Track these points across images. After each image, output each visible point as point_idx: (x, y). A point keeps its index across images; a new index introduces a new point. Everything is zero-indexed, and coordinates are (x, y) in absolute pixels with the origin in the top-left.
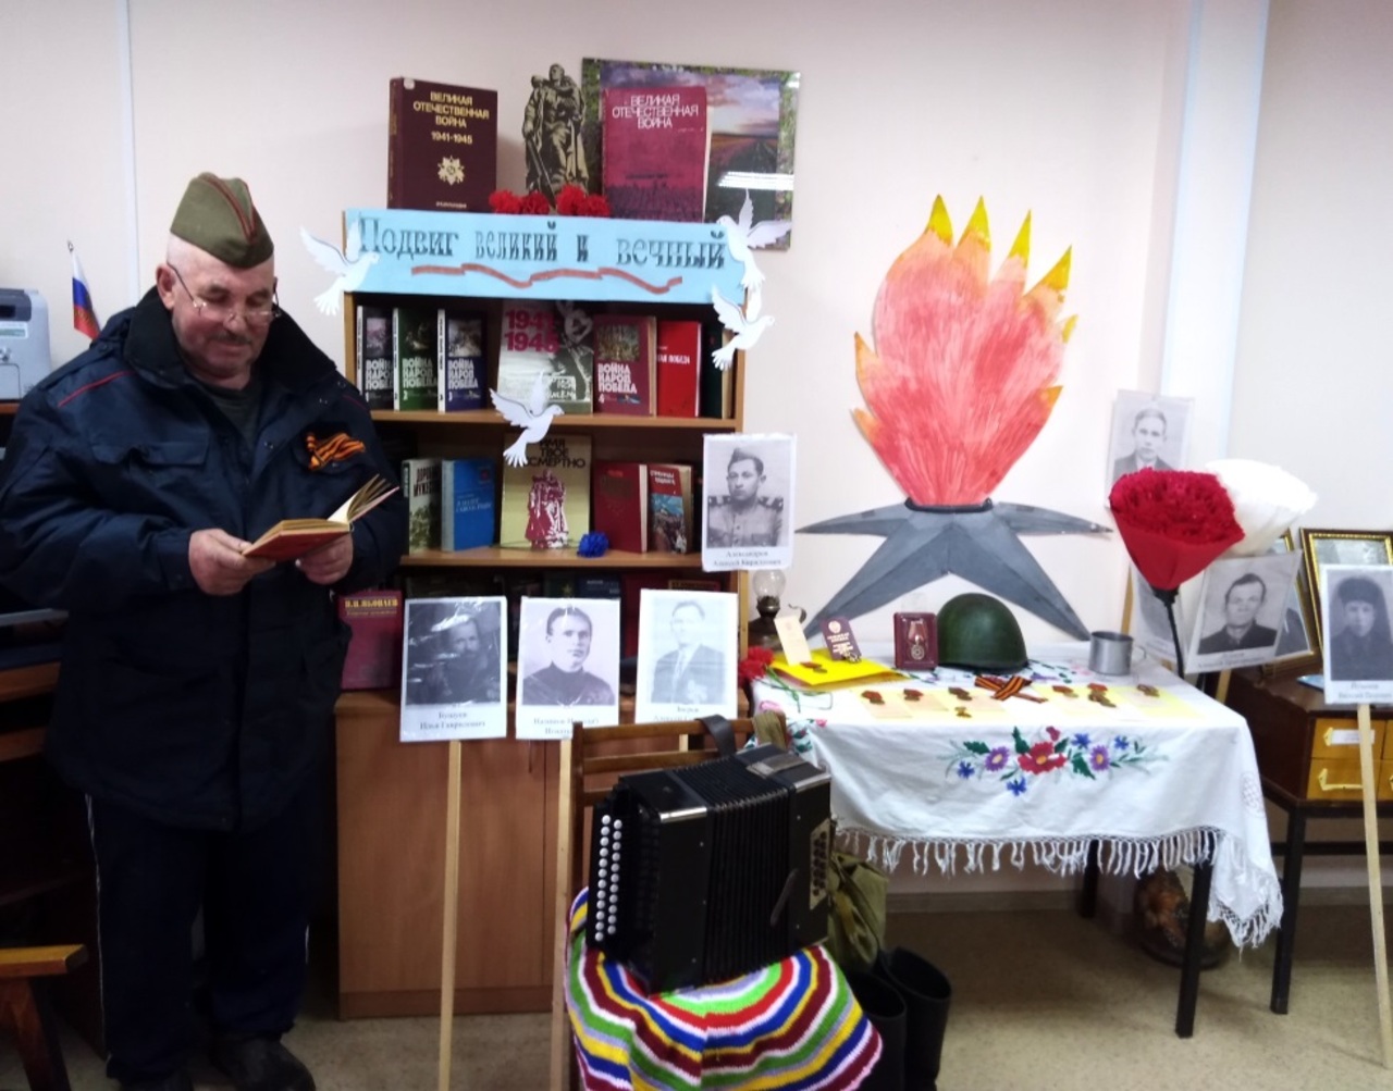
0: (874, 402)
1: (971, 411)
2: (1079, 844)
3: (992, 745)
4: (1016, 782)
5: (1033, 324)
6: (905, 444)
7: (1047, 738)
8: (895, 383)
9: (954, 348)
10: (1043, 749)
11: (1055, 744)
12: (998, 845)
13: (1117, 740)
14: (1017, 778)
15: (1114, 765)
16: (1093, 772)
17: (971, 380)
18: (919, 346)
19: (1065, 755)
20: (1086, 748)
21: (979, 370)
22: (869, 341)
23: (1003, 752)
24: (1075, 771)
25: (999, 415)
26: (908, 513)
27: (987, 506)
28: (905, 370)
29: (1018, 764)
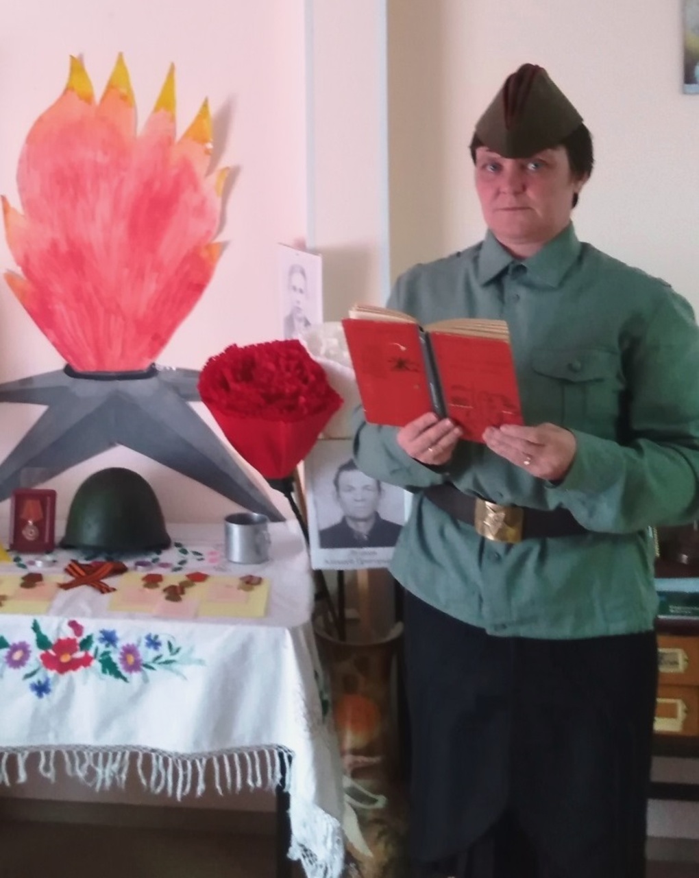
1: (126, 272)
2: (115, 755)
3: (12, 639)
4: (39, 682)
5: (184, 180)
7: (68, 633)
8: (45, 246)
10: (65, 646)
11: (79, 640)
12: (23, 755)
13: (148, 638)
14: (39, 678)
15: (147, 666)
16: (124, 673)
17: (125, 240)
18: (68, 207)
19: (91, 653)
20: (115, 646)
22: (16, 204)
23: (23, 647)
24: (104, 671)
25: (156, 275)
26: (67, 380)
27: (152, 372)
28: (54, 233)
29: (41, 662)
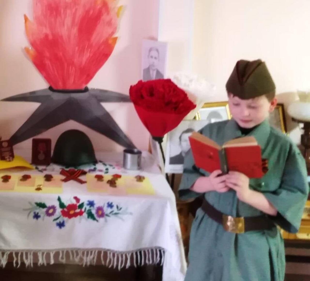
0: (33, 44)
1: (77, 48)
2: (91, 252)
3: (48, 204)
4: (60, 222)
5: (104, 10)
6: (48, 62)
7: (74, 202)
8: (42, 36)
9: (68, 21)
10: (72, 207)
11: (78, 204)
12: (53, 252)
13: (108, 203)
14: (60, 220)
15: (107, 215)
16: (97, 218)
17: (77, 35)
18: (53, 20)
19: (83, 210)
20: (93, 207)
21: (80, 30)
22: (31, 18)
23: (53, 207)
24: (88, 217)
25: (89, 50)
26: (50, 93)
27: (86, 90)
28: (46, 31)
29: (61, 213)
